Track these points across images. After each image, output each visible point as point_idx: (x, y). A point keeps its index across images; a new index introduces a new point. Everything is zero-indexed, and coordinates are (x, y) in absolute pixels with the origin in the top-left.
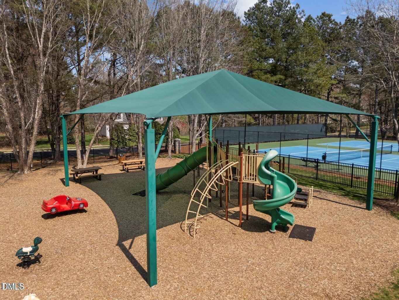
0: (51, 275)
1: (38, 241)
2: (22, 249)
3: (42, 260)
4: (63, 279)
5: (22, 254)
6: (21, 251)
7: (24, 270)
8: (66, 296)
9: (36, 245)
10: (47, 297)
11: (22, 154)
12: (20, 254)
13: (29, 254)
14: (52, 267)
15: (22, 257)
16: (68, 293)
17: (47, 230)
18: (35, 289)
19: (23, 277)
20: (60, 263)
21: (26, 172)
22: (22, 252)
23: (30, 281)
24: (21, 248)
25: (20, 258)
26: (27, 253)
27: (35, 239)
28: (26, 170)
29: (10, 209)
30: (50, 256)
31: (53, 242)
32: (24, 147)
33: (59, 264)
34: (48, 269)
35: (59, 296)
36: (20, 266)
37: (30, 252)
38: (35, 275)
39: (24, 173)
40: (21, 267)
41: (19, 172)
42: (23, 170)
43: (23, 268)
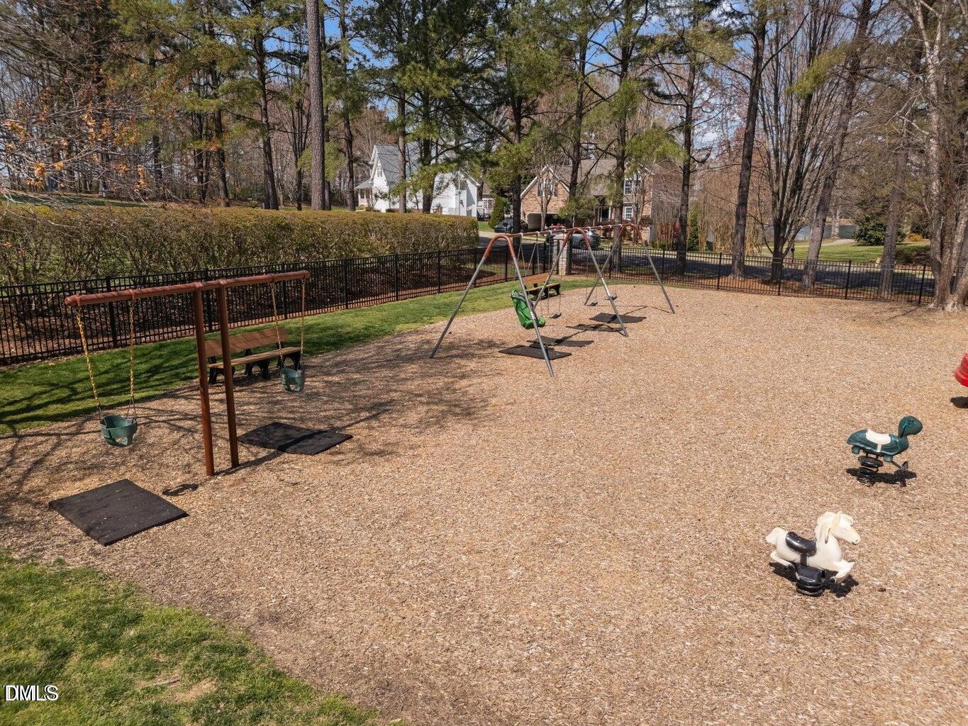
0: (920, 521)
1: (910, 427)
2: (865, 431)
3: (911, 483)
4: (952, 546)
5: (862, 443)
6: (861, 435)
7: (858, 485)
8: (944, 583)
9: (903, 434)
10: (891, 559)
11: (951, 259)
12: (859, 443)
13: (879, 450)
14: (933, 506)
15: (862, 454)
16: (952, 579)
17: (952, 430)
18: (866, 529)
19: (851, 496)
20: (958, 507)
21: (949, 307)
22: (865, 439)
23: (862, 511)
24: (863, 429)
25: (856, 451)
26: (875, 446)
27: (905, 418)
28: (952, 304)
29: (880, 368)
30: (937, 485)
31: (958, 458)
32: (959, 241)
33: (955, 510)
34: (920, 507)
35: (922, 573)
36: (853, 475)
37: (884, 447)
38: (880, 505)
39: (943, 309)
40: (855, 478)
41: (931, 306)
42: (942, 302)
43: (858, 479)
